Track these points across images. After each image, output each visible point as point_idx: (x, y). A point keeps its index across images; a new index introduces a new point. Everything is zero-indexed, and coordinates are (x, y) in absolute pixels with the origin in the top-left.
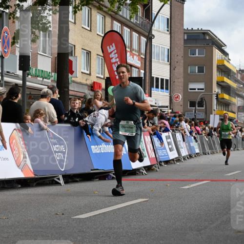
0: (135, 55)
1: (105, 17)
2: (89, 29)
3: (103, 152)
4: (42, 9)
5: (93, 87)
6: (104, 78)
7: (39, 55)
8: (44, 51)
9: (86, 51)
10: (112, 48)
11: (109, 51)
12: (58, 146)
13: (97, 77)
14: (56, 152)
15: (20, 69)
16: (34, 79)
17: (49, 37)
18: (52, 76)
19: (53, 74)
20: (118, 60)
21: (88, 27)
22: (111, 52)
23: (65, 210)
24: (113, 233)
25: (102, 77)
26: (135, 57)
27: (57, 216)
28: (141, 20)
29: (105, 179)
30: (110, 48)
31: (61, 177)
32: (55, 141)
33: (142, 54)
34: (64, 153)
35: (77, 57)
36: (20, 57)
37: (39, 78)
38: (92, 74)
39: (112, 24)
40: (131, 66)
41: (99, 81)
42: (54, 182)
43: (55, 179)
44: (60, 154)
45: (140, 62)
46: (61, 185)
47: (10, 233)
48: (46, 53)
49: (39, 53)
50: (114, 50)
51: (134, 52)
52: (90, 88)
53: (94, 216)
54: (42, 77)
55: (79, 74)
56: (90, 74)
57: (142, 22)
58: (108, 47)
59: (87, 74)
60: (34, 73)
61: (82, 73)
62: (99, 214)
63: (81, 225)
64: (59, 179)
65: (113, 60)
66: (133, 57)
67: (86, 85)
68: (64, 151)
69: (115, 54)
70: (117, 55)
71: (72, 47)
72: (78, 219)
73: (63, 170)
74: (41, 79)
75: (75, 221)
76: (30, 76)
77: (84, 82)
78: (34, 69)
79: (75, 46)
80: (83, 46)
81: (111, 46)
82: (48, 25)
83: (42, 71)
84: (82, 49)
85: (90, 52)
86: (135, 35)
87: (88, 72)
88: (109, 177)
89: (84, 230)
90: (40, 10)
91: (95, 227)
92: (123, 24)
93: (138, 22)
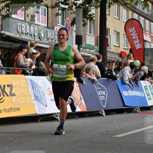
0: (148, 34)
1: (128, 10)
2: (118, 18)
3: (130, 95)
4: (89, 6)
5: (121, 55)
6: (128, 49)
7: (87, 35)
8: (90, 33)
9: (116, 32)
10: (132, 30)
11: (130, 32)
12: (101, 92)
13: (123, 48)
14: (100, 95)
15: (76, 44)
16: (84, 50)
17: (93, 24)
18: (96, 48)
19: (96, 47)
20: (137, 37)
21: (118, 17)
22: (132, 32)
23: (108, 131)
24: (140, 147)
25: (127, 48)
26: (147, 35)
27: (103, 135)
28: (151, 12)
29: (131, 113)
30: (131, 30)
31: (103, 111)
32: (99, 88)
33: (152, 34)
34: (105, 96)
35: (111, 36)
36: (76, 36)
37: (87, 50)
38: (120, 46)
39: (133, 15)
40: (145, 41)
41: (125, 51)
42: (99, 114)
43: (100, 112)
44: (102, 97)
45: (150, 39)
46: (104, 116)
47: (75, 146)
48: (91, 34)
49: (87, 33)
50: (134, 31)
51: (146, 32)
52: (119, 55)
53: (126, 136)
54: (89, 49)
55: (112, 47)
56: (119, 47)
57: (152, 13)
58: (130, 29)
59: (117, 47)
60: (84, 46)
61: (114, 46)
62: (130, 134)
63: (119, 141)
64: (102, 112)
65: (134, 38)
66: (146, 36)
67: (117, 53)
68: (105, 95)
69: (135, 33)
70: (136, 34)
71: (108, 30)
72: (117, 137)
73: (104, 107)
74: (89, 50)
75: (115, 139)
76: (81, 48)
77: (115, 51)
78: (84, 44)
79: (109, 29)
80: (114, 29)
81: (132, 29)
82: (93, 16)
83: (89, 45)
84: (114, 31)
85: (119, 33)
86: (147, 21)
87: (118, 45)
88: (134, 111)
89: (122, 144)
90: (88, 7)
91: (128, 142)
92: (140, 14)
93: (149, 14)
